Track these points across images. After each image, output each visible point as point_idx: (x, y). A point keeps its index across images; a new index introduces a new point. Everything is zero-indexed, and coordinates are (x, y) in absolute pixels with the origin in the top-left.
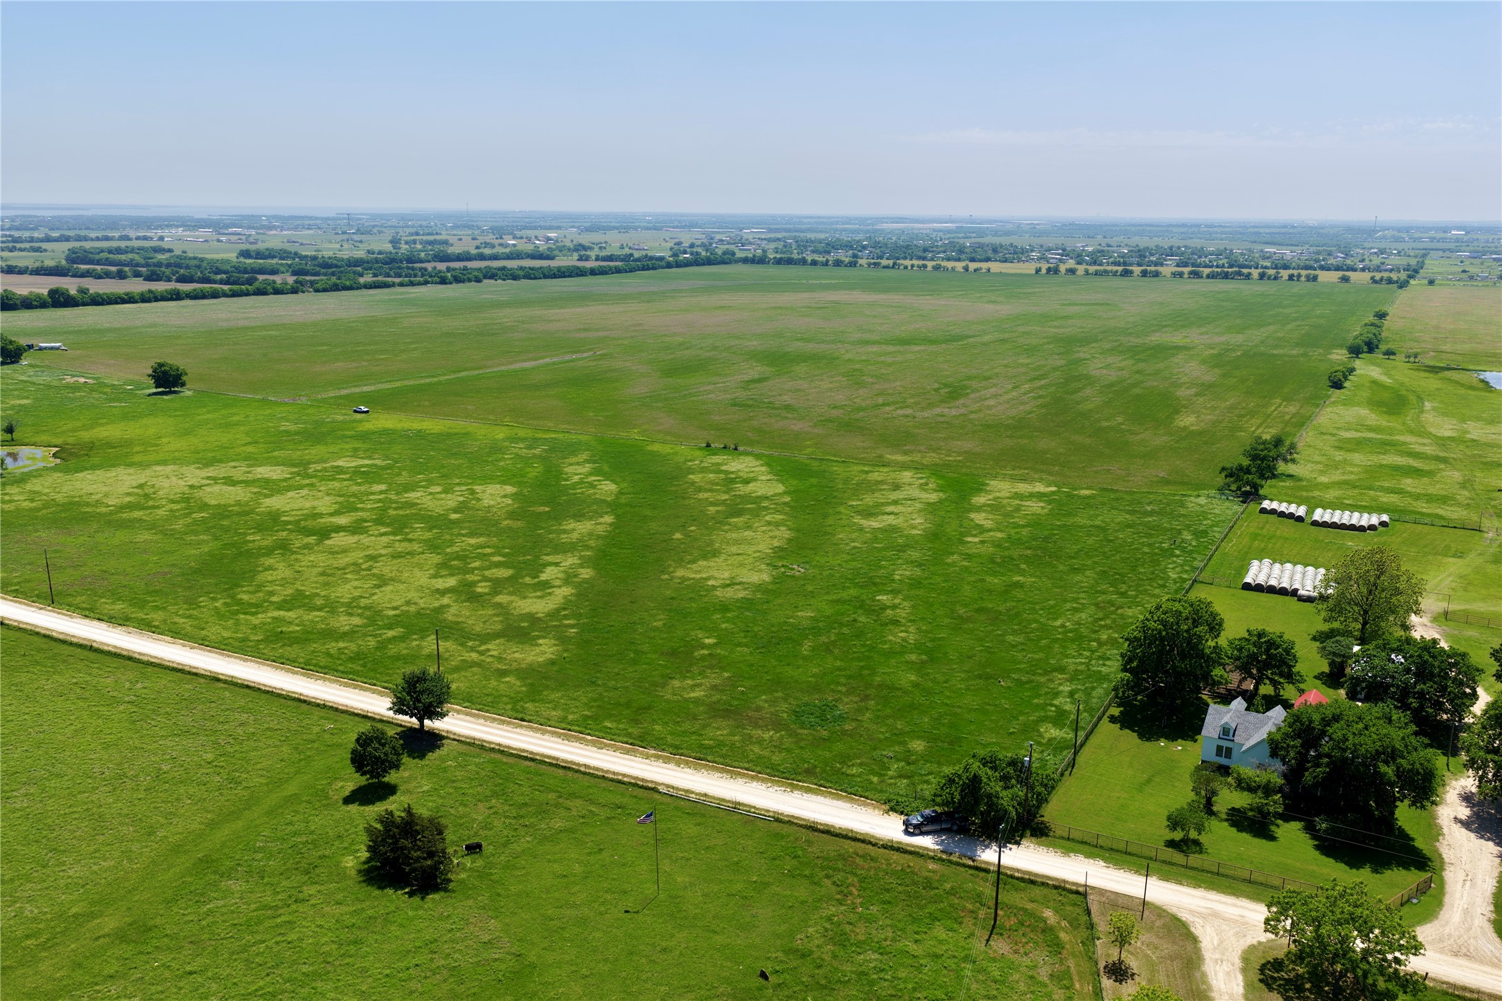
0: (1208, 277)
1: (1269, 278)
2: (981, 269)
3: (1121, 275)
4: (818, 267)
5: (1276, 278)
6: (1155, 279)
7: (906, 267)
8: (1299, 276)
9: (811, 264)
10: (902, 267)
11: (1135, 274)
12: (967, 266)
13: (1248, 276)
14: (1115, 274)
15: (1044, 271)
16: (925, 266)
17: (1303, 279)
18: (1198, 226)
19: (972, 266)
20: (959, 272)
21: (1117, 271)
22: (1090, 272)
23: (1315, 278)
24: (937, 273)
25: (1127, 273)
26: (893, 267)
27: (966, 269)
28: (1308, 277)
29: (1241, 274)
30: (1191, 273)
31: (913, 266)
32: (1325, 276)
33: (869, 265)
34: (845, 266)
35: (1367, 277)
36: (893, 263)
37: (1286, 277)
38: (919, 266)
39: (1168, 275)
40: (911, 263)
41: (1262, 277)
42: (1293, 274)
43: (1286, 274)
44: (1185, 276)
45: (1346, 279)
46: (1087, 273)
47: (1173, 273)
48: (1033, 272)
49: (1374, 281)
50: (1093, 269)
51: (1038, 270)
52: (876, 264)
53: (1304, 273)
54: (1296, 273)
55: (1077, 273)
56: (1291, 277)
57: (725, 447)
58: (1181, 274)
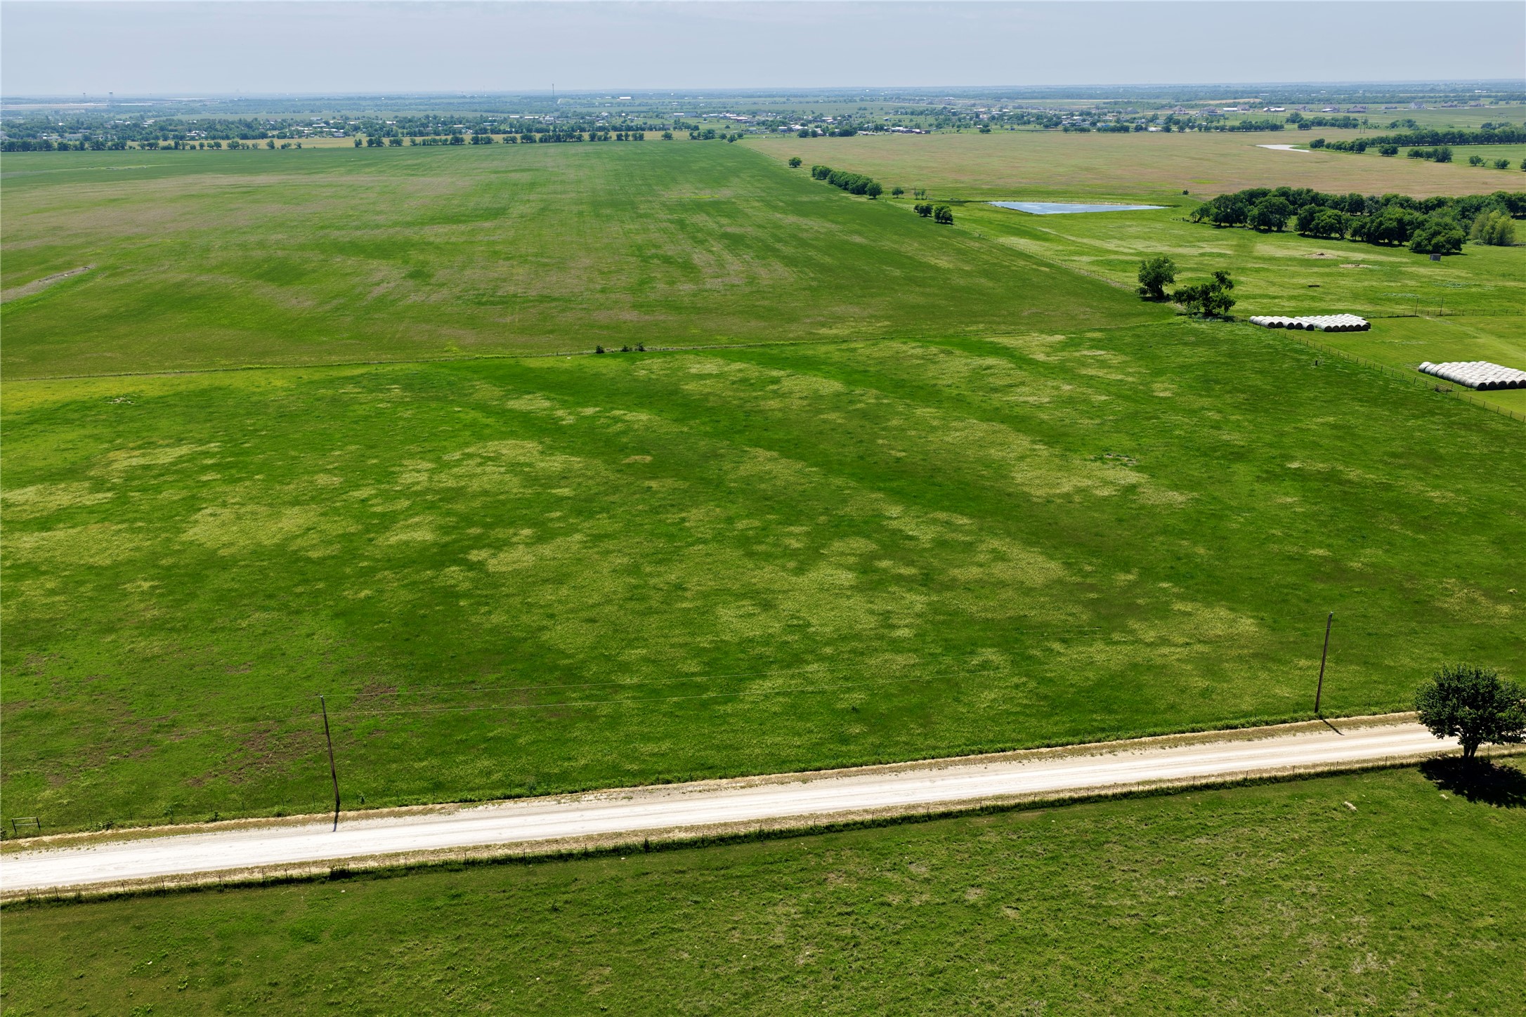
0: (541, 141)
1: (599, 139)
2: (289, 145)
3: (451, 144)
4: (71, 151)
5: (606, 139)
6: (488, 146)
7: (193, 148)
8: (627, 136)
9: (60, 149)
10: (188, 147)
11: (466, 142)
12: (272, 142)
13: (580, 139)
14: (445, 143)
15: (365, 144)
16: (219, 145)
17: (631, 138)
19: (278, 143)
20: (263, 150)
21: (446, 140)
22: (417, 142)
23: (641, 138)
24: (235, 153)
25: (457, 141)
26: (176, 148)
27: (272, 146)
28: (634, 136)
29: (572, 137)
30: (523, 138)
31: (202, 146)
32: (648, 135)
33: (143, 147)
34: (110, 149)
35: (686, 134)
36: (172, 143)
37: (614, 137)
38: (209, 146)
39: (501, 141)
40: (197, 143)
41: (593, 138)
42: (621, 135)
43: (613, 135)
44: (519, 141)
45: (668, 137)
46: (414, 144)
47: (505, 139)
48: (354, 146)
49: (694, 138)
50: (419, 139)
51: (358, 144)
52: (151, 145)
53: (630, 133)
54: (623, 133)
55: (404, 144)
56: (619, 138)
57: (625, 350)
58: (514, 140)
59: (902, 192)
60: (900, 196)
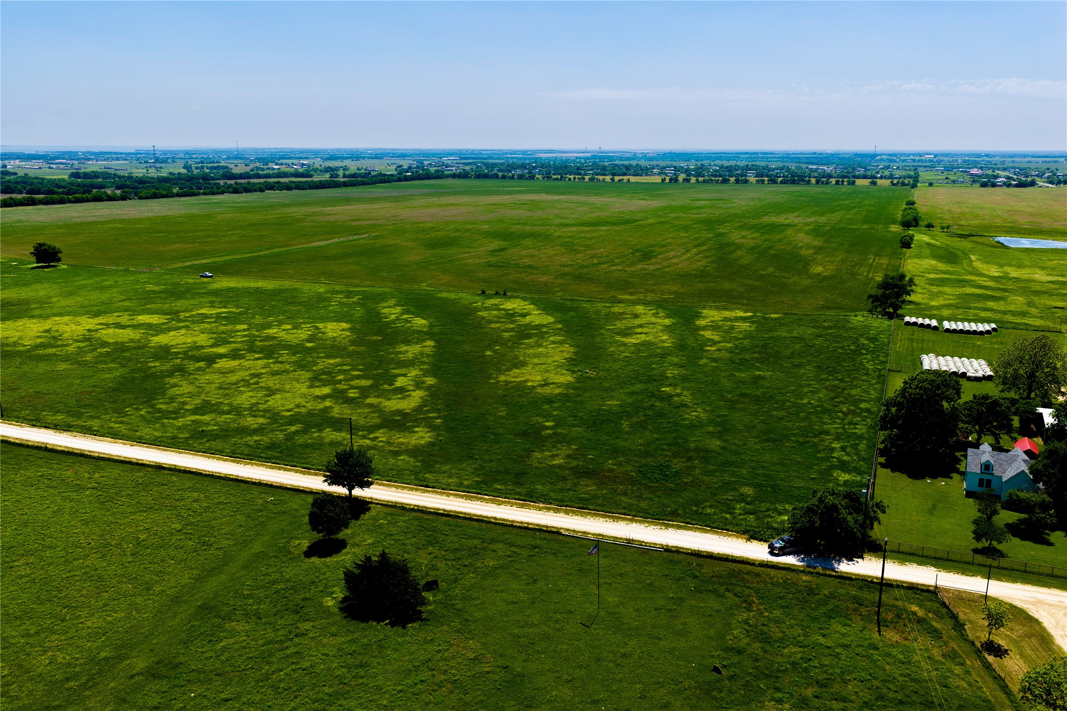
0: (781, 182)
1: (823, 183)
2: (623, 179)
3: (721, 182)
4: (508, 179)
5: (827, 183)
6: (747, 184)
7: (570, 179)
8: (843, 182)
9: (502, 178)
10: (567, 179)
11: (731, 182)
13: (808, 182)
14: (717, 182)
15: (667, 181)
16: (583, 179)
17: (845, 183)
18: (757, 153)
19: (616, 178)
20: (609, 182)
21: (718, 180)
22: (700, 181)
23: (853, 183)
24: (592, 183)
25: (725, 181)
26: (561, 179)
27: (613, 180)
28: (849, 182)
29: (803, 181)
30: (769, 180)
31: (575, 178)
32: (859, 182)
33: (543, 178)
34: (527, 179)
35: (887, 182)
36: (559, 177)
37: (834, 182)
38: (579, 179)
39: (754, 182)
40: (572, 177)
41: (818, 182)
42: (839, 181)
43: (833, 181)
44: (766, 182)
45: (874, 183)
46: (698, 181)
47: (757, 181)
48: (660, 181)
49: (893, 184)
50: (701, 179)
51: (663, 180)
52: (548, 177)
53: (846, 180)
54: (840, 180)
55: (691, 181)
56: (837, 183)
57: (497, 293)
58: (763, 182)
59: (933, 226)
60: (931, 229)
